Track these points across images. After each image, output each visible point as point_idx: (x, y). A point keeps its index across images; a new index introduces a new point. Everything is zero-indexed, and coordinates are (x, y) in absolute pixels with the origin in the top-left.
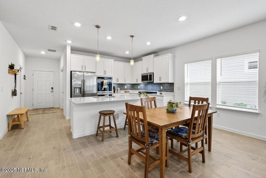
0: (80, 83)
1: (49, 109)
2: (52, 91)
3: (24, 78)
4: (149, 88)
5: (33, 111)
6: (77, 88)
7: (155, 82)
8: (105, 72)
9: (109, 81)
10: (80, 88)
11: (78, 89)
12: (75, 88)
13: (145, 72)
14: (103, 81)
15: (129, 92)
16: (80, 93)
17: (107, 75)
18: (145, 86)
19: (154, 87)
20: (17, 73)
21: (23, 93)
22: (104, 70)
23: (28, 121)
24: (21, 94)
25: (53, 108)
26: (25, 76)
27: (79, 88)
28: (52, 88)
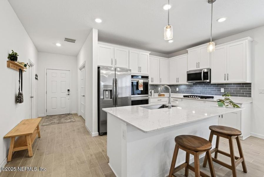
0: (110, 83)
1: (65, 115)
2: (68, 93)
3: (36, 78)
4: (196, 90)
5: (47, 118)
6: (106, 90)
7: (212, 82)
8: (140, 68)
9: (145, 80)
10: (111, 91)
11: (107, 92)
12: (104, 90)
13: (193, 68)
14: (139, 81)
15: (164, 95)
16: (111, 98)
17: (142, 73)
18: (189, 88)
19: (207, 89)
20: (24, 70)
21: (35, 97)
22: (139, 66)
23: (39, 137)
24: (32, 98)
25: (70, 114)
26: (36, 75)
27: (109, 91)
28: (69, 90)
